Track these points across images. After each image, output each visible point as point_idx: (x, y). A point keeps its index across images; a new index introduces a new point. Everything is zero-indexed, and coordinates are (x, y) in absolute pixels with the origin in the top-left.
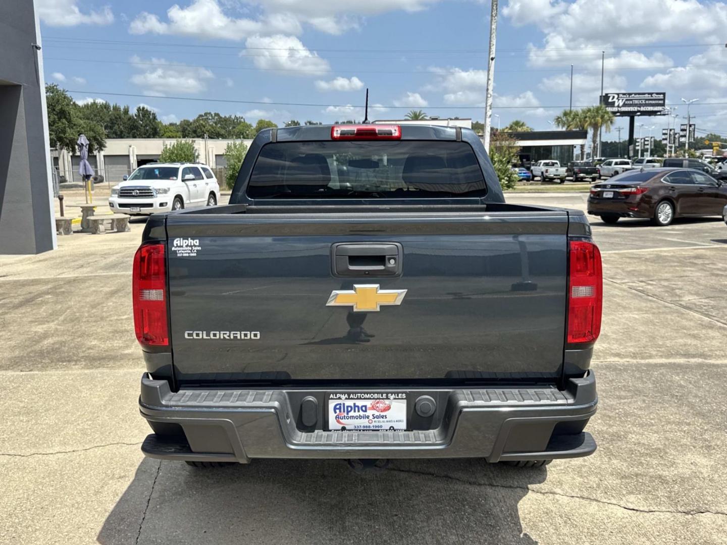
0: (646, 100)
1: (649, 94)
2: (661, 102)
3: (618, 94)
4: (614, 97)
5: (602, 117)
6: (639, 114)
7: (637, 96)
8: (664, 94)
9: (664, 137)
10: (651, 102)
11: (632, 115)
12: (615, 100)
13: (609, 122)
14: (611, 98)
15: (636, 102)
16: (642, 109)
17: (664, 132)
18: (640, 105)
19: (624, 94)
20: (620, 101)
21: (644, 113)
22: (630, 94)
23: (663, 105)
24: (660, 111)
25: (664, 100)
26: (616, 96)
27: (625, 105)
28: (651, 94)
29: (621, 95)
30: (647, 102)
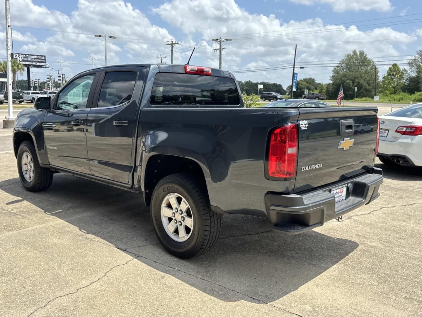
0: (35, 59)
1: (36, 55)
2: (44, 61)
3: (19, 54)
4: (16, 56)
5: (18, 66)
6: (32, 66)
7: (30, 56)
8: (45, 56)
9: (48, 80)
10: (38, 60)
11: (28, 67)
12: (17, 57)
13: (22, 70)
14: (15, 56)
15: (30, 59)
16: (34, 64)
17: (48, 77)
18: (32, 62)
19: (22, 54)
20: (21, 58)
21: (35, 66)
22: (26, 55)
23: (45, 62)
24: (44, 66)
25: (45, 59)
26: (18, 55)
27: (23, 61)
28: (38, 56)
29: (20, 55)
30: (36, 60)
